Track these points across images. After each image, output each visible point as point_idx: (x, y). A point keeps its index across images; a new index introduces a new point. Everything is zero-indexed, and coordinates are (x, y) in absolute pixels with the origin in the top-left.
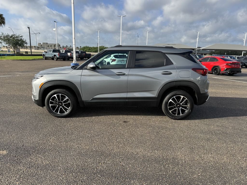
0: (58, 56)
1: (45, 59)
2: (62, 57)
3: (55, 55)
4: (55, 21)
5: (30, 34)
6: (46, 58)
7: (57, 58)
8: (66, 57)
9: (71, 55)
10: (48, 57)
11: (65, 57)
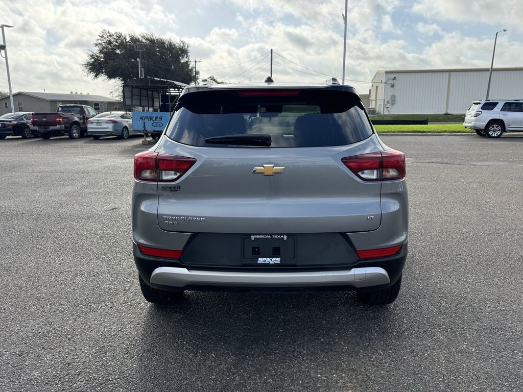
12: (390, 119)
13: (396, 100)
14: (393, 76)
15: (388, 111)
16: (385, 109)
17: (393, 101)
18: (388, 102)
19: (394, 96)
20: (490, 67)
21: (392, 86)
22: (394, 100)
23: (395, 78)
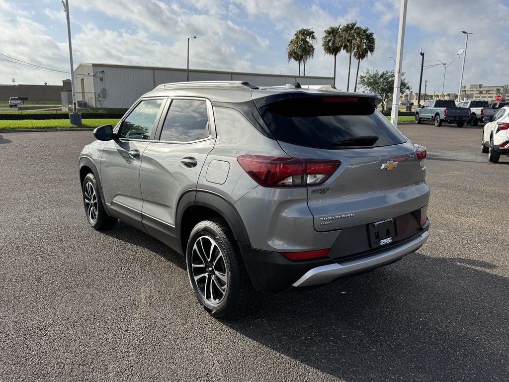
0: (442, 116)
1: (418, 124)
2: (453, 119)
3: (437, 114)
4: (464, 32)
5: (422, 67)
6: (421, 121)
7: (442, 121)
8: (464, 119)
9: (482, 114)
10: (424, 118)
11: (461, 118)
12: (104, 112)
13: (107, 93)
14: (101, 69)
15: (101, 104)
16: (97, 102)
17: (103, 94)
18: (99, 96)
19: (104, 90)
20: (186, 68)
21: (101, 79)
22: (105, 94)
23: (103, 71)
